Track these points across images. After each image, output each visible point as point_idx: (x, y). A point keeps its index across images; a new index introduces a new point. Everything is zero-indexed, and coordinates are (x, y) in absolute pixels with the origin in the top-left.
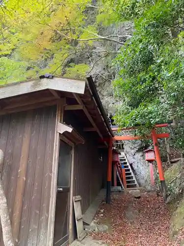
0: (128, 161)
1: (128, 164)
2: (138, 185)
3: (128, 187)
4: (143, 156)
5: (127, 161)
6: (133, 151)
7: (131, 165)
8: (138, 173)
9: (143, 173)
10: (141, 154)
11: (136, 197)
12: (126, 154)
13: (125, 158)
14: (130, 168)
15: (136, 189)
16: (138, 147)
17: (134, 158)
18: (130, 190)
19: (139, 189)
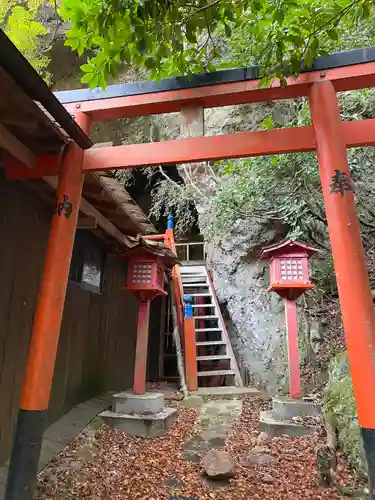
0: (215, 292)
1: (214, 303)
2: (238, 376)
3: (203, 382)
4: (261, 275)
5: (210, 293)
6: (229, 261)
7: (223, 306)
8: (244, 335)
9: (259, 334)
10: (256, 268)
11: (210, 473)
12: (209, 272)
13: (208, 283)
14: (217, 314)
15: (228, 397)
16: (245, 246)
17: (232, 283)
18: (206, 399)
19: (240, 396)
